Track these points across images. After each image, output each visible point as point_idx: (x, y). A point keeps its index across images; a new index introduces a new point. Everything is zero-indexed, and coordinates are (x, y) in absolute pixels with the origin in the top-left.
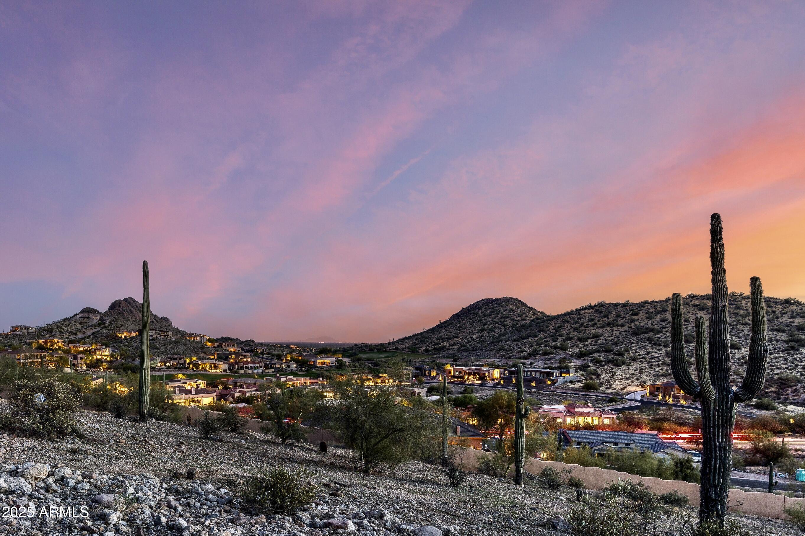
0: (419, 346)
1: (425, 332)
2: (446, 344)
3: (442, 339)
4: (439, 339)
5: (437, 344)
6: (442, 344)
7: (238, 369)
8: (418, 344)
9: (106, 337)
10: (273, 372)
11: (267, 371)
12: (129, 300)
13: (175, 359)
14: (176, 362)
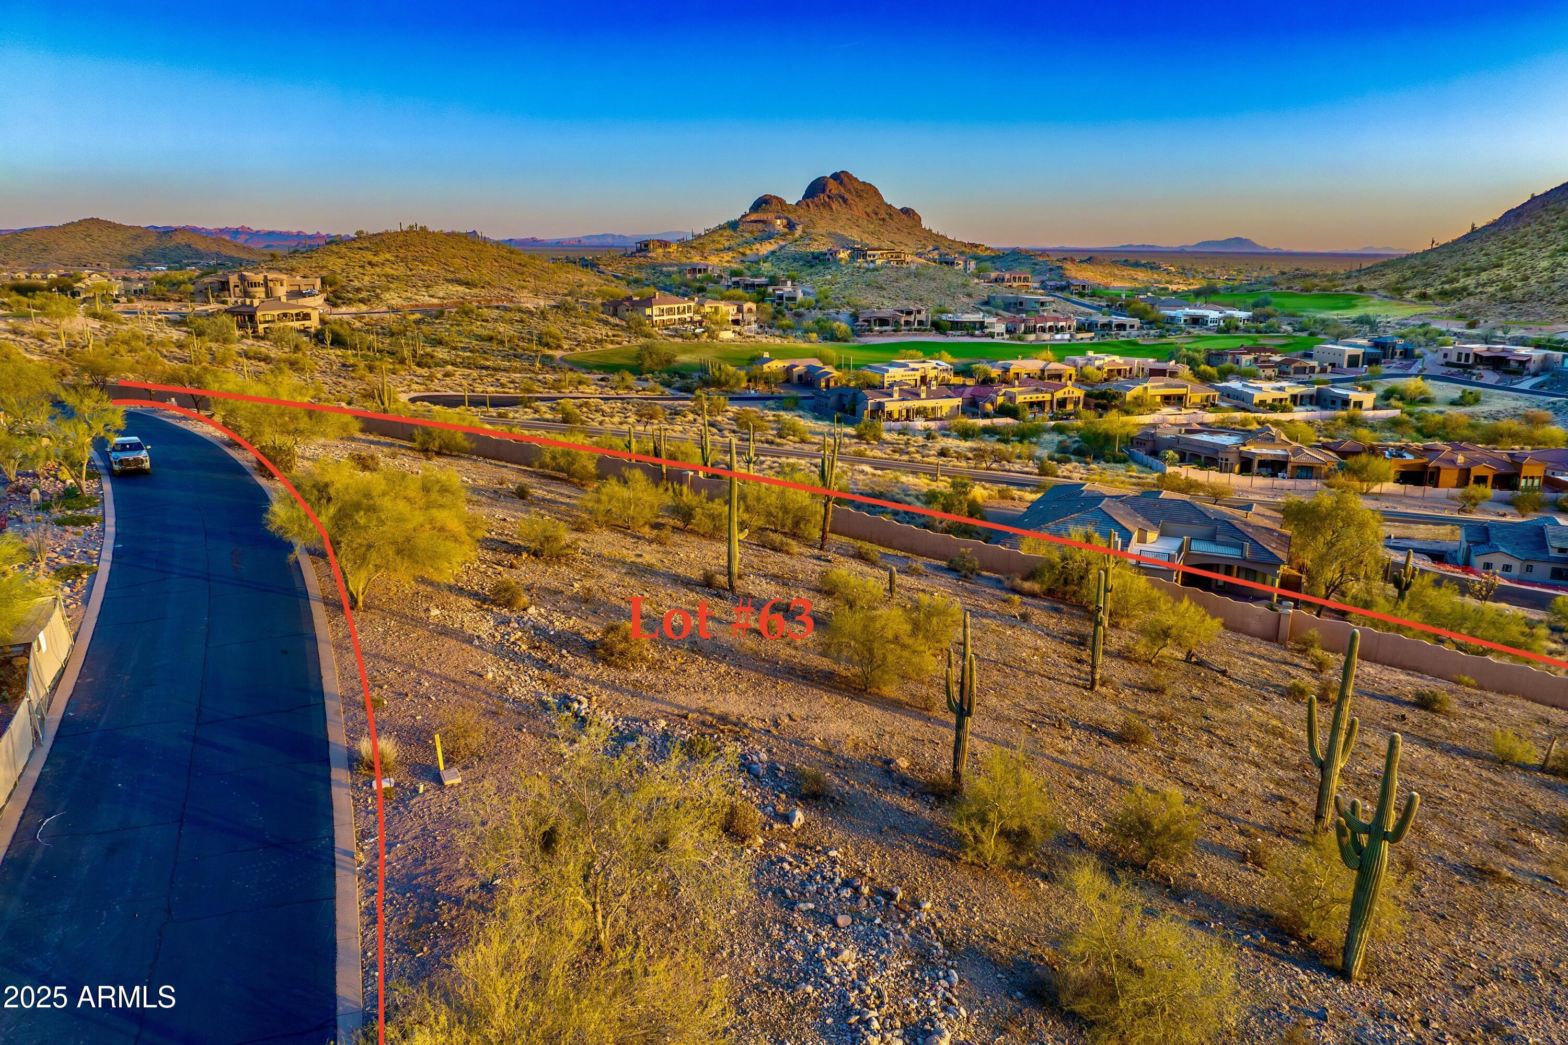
0: (1410, 283)
1: (1433, 250)
2: (1470, 282)
3: (1465, 270)
4: (1457, 270)
5: (1451, 281)
6: (1462, 280)
7: (1025, 333)
8: (1409, 279)
9: (795, 260)
10: (1091, 339)
11: (1079, 336)
12: (842, 176)
13: (909, 313)
14: (911, 318)
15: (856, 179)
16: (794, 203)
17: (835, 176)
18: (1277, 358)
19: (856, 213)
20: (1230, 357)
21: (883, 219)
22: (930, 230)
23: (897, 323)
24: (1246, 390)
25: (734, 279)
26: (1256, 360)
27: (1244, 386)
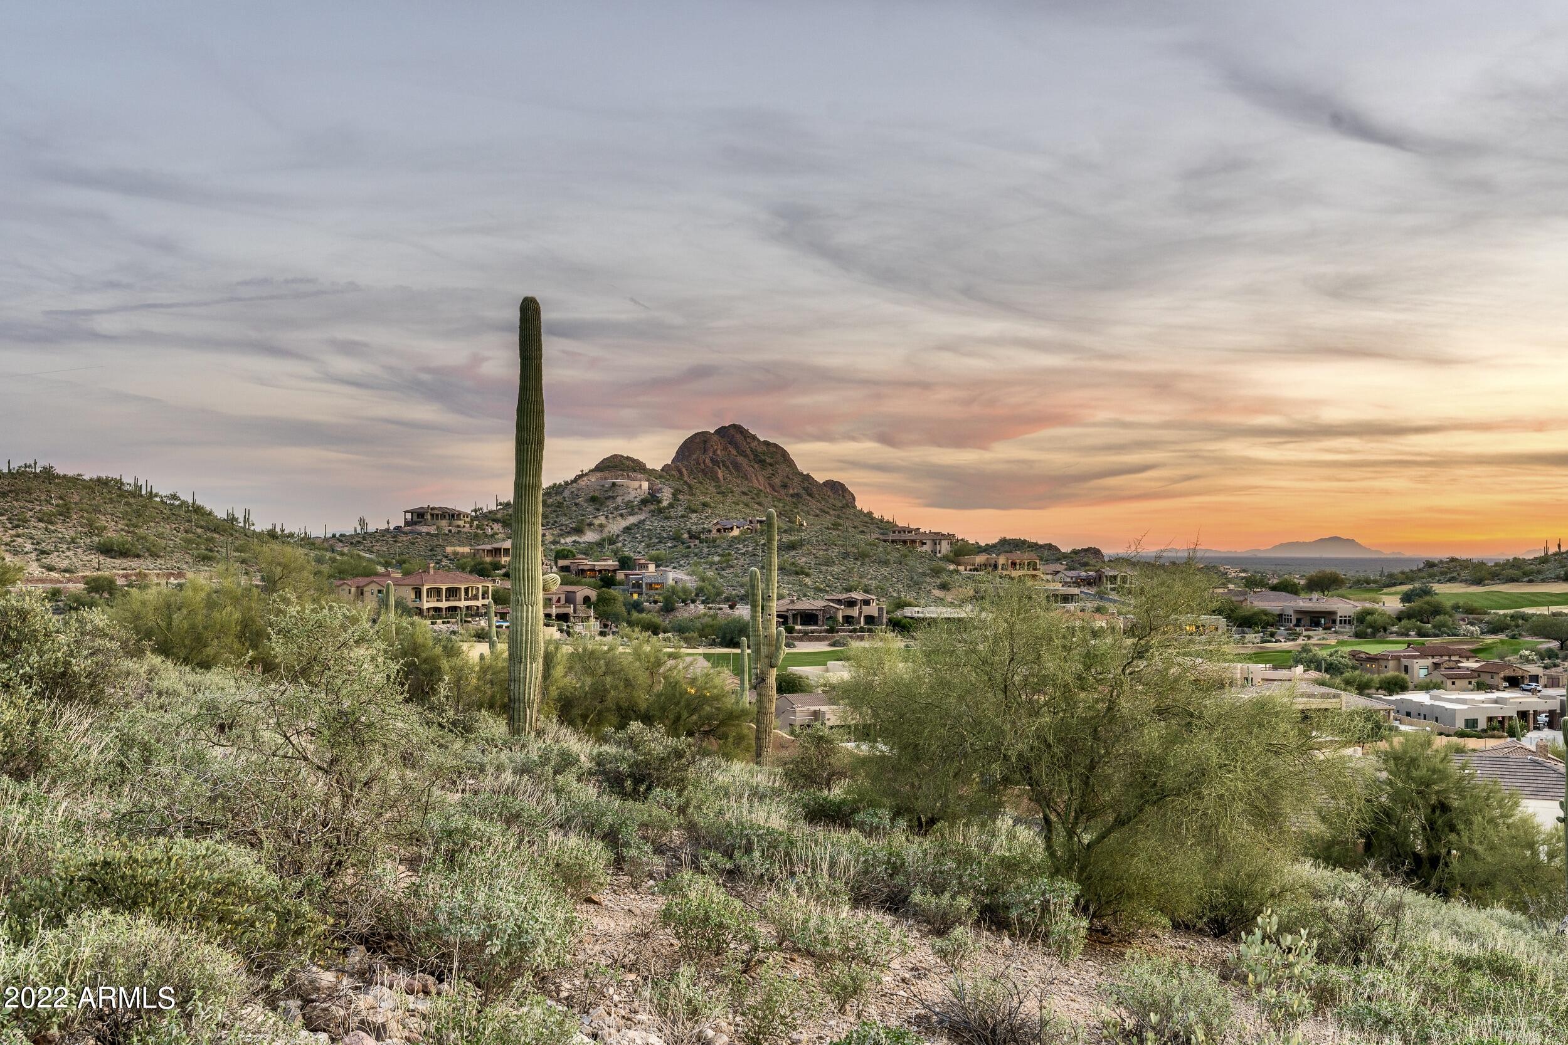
12: (733, 431)
13: (851, 603)
14: (854, 612)
15: (754, 438)
16: (659, 467)
17: (721, 431)
18: (1473, 664)
19: (756, 484)
20: (1391, 664)
21: (797, 495)
22: (870, 514)
23: (833, 618)
24: (1438, 703)
25: (561, 563)
26: (1436, 666)
27: (1432, 698)
